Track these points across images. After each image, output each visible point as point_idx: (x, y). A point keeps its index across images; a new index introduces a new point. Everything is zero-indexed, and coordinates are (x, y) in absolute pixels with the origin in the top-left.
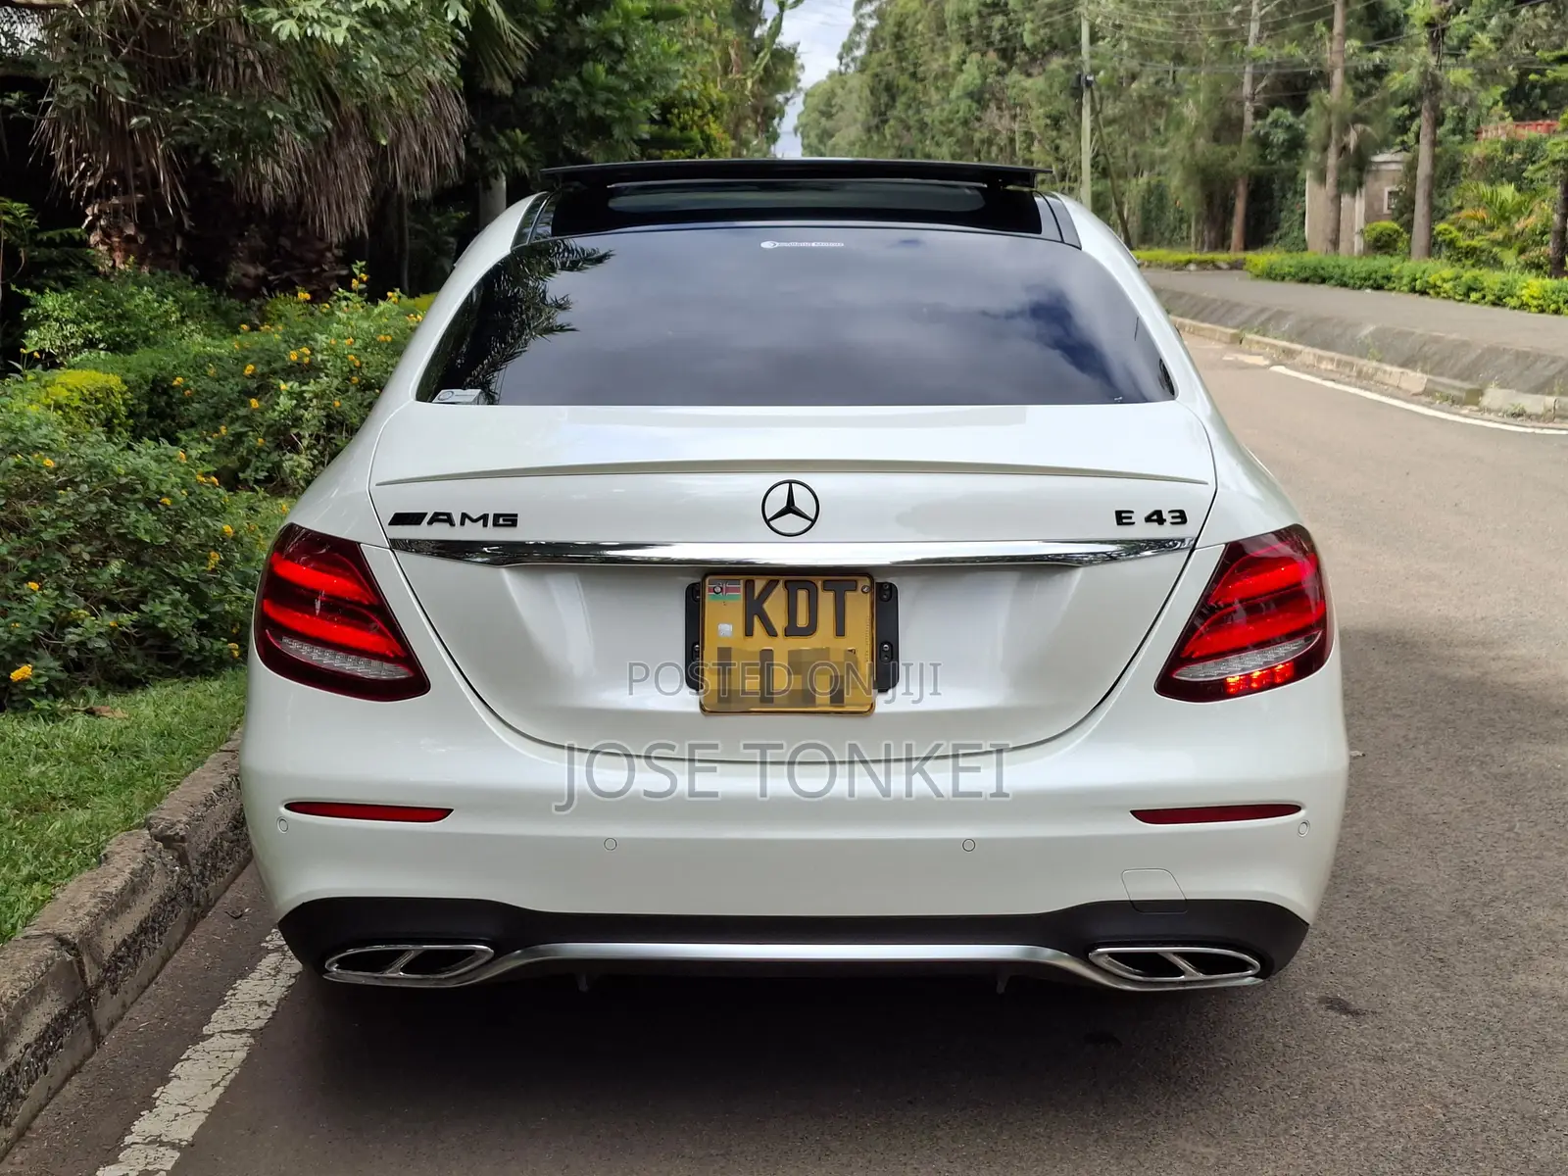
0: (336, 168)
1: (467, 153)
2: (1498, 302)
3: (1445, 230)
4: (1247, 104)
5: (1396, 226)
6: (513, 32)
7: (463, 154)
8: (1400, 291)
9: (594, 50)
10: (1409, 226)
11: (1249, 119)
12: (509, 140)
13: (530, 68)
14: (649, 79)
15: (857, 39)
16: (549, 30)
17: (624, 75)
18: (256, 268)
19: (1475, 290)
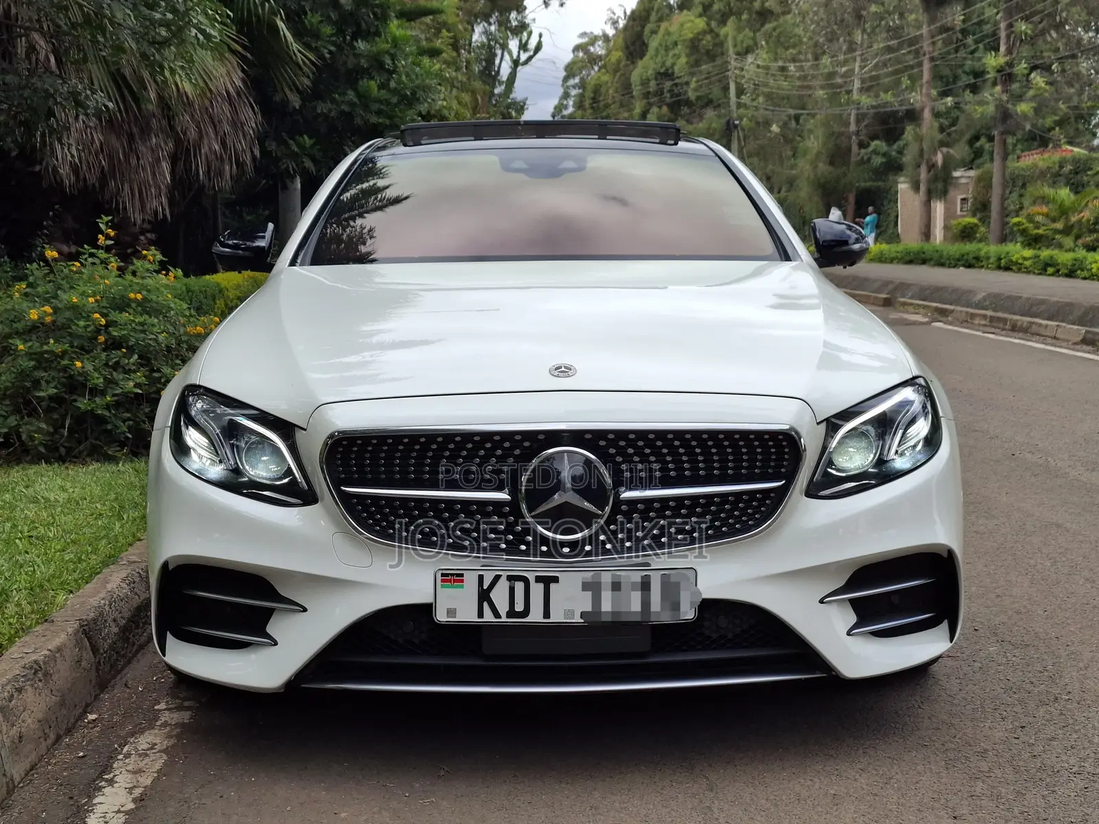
0: (138, 159)
1: (261, 152)
2: (1071, 274)
3: (1019, 222)
4: (854, 137)
5: (974, 220)
6: (299, 51)
7: (257, 153)
8: (988, 268)
9: (368, 69)
10: (985, 220)
11: (855, 148)
12: (299, 145)
13: (315, 83)
14: (414, 93)
15: (565, 102)
16: (330, 52)
17: (394, 92)
18: (69, 247)
19: (1050, 265)
